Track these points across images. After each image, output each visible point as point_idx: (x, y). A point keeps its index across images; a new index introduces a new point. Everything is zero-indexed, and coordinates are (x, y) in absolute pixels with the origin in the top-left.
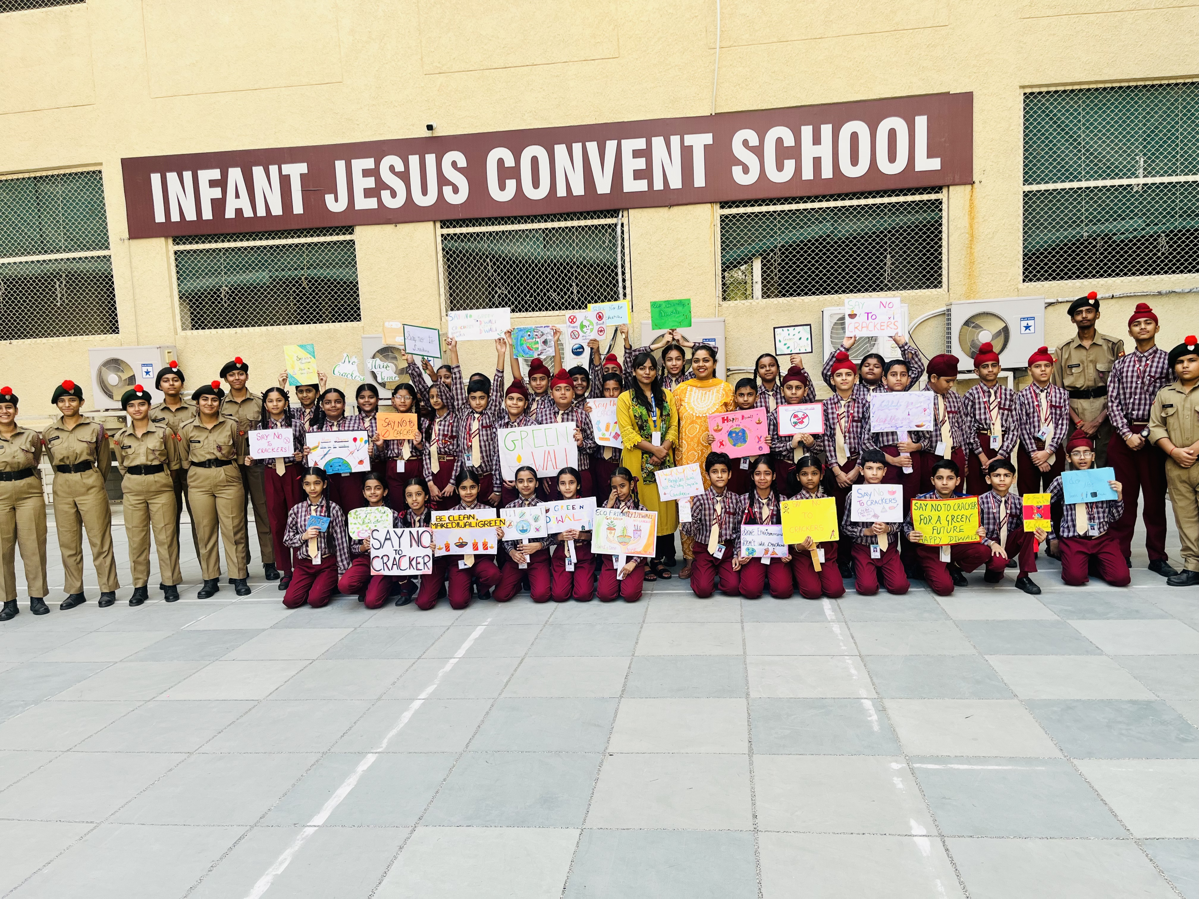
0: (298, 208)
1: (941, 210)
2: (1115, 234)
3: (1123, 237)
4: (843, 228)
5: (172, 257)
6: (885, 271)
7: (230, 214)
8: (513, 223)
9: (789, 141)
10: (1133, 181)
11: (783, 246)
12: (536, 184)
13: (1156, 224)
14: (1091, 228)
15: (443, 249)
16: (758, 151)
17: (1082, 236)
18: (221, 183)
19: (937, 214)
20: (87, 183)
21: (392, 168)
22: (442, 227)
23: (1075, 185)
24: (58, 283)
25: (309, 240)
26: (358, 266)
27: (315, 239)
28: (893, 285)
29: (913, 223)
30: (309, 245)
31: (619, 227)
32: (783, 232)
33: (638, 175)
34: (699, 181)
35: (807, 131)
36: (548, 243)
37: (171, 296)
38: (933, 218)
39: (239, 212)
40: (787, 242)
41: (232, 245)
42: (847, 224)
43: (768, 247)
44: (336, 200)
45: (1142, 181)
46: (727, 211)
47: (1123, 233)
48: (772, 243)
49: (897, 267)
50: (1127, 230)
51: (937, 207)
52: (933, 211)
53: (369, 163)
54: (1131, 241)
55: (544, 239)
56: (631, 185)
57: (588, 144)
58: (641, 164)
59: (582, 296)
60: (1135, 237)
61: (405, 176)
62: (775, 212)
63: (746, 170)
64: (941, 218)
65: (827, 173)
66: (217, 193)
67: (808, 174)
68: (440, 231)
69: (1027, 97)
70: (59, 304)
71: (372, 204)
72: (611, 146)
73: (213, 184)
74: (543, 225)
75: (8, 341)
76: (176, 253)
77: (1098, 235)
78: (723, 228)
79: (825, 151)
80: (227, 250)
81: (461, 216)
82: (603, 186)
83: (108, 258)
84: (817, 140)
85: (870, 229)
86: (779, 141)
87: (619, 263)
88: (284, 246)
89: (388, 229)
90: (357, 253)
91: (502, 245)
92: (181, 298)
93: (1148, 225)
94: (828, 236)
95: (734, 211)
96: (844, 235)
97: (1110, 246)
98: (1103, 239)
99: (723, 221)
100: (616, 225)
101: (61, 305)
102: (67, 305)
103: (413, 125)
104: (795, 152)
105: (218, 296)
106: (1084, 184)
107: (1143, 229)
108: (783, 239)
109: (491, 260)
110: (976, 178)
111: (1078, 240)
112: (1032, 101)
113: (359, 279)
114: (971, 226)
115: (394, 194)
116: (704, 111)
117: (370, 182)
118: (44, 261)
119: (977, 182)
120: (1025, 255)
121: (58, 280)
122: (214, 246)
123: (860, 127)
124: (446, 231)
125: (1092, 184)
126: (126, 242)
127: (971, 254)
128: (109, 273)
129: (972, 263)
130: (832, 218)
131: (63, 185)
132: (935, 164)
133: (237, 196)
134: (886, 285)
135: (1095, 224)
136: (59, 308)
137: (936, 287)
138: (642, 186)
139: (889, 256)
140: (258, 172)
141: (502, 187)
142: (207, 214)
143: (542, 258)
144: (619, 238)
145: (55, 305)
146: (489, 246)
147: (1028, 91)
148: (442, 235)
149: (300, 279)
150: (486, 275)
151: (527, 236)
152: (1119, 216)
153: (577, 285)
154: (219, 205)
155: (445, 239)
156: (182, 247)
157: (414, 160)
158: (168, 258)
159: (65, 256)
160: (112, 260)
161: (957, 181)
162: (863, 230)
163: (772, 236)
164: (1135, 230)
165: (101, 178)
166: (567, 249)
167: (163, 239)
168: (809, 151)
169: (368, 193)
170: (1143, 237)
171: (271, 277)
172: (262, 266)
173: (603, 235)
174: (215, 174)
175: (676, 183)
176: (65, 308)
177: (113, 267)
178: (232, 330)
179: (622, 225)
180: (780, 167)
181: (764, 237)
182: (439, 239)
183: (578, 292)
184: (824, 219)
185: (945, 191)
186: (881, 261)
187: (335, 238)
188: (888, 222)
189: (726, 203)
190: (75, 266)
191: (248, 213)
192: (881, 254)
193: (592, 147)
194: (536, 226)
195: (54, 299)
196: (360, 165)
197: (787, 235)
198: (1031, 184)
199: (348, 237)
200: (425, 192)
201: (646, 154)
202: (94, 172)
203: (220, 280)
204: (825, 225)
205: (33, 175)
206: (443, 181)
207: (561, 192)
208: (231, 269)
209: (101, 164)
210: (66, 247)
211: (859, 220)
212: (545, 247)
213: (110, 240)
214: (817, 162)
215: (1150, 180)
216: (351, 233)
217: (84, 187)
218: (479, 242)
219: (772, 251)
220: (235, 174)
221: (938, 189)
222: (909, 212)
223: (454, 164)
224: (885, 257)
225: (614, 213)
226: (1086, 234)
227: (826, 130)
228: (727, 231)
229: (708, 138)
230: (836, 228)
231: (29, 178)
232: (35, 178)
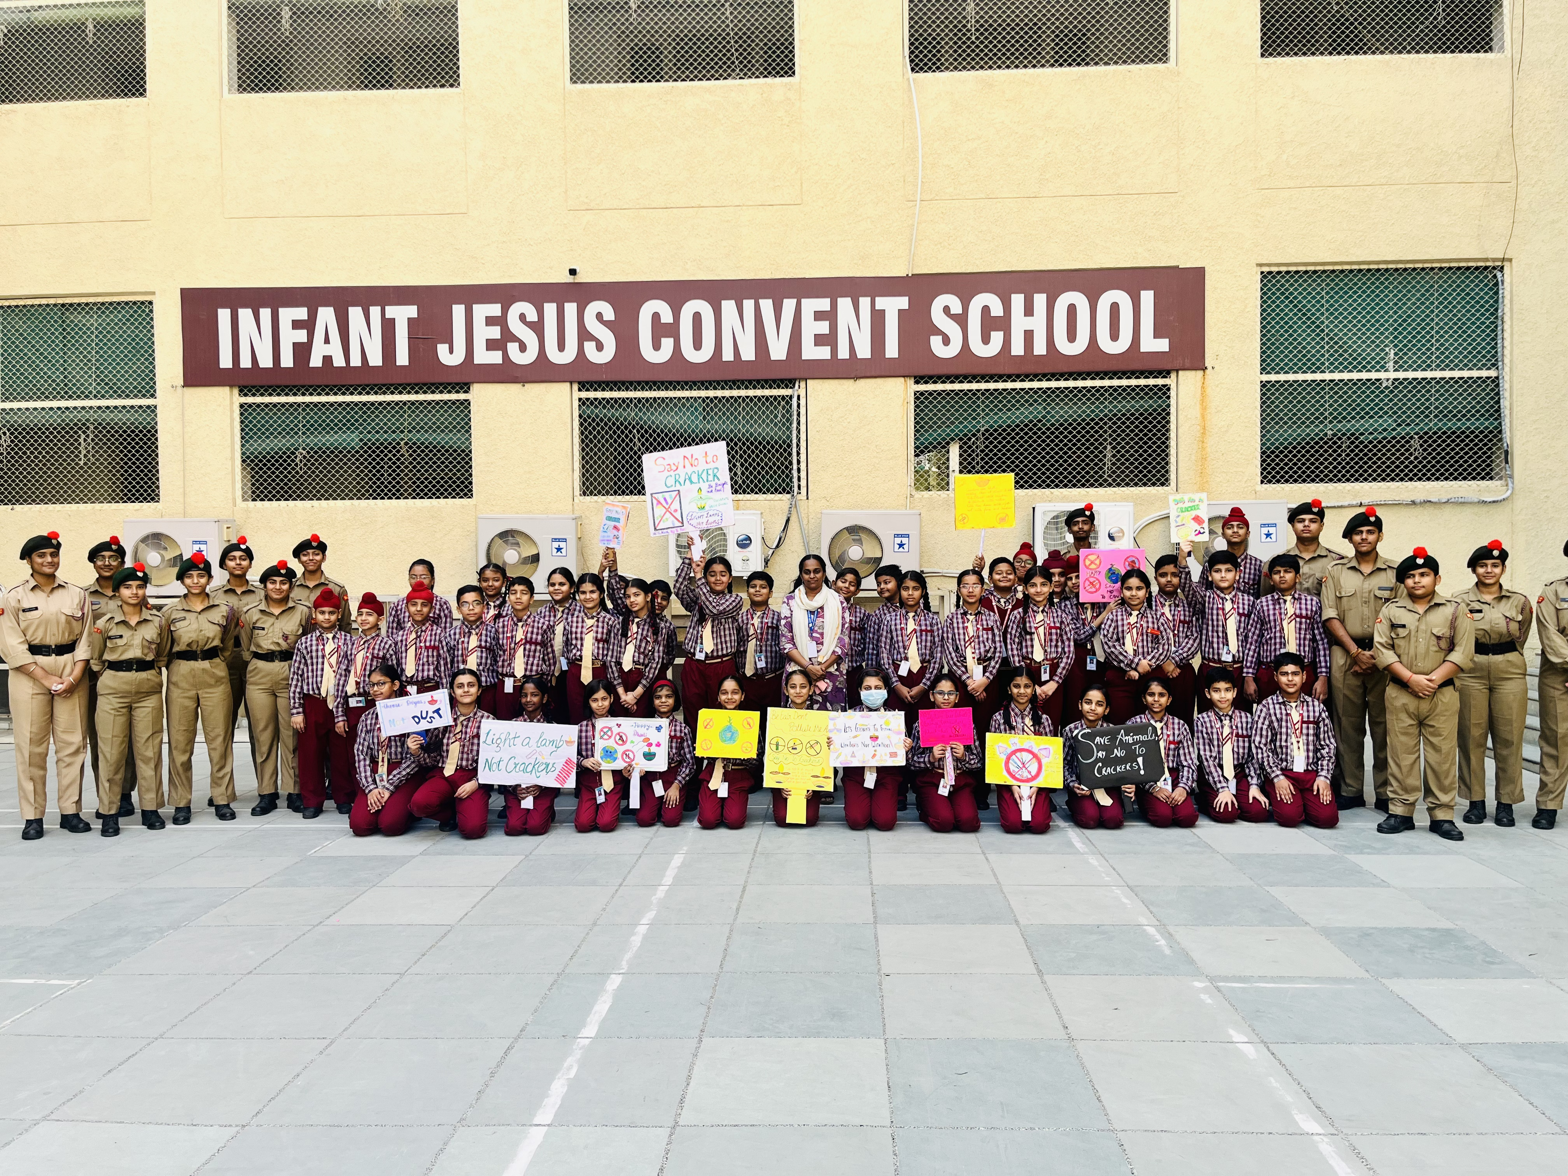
0: (402, 358)
1: (1169, 397)
2: (1362, 434)
3: (1371, 437)
4: (1057, 412)
5: (237, 411)
6: (1104, 464)
7: (316, 361)
8: (667, 389)
9: (997, 310)
10: (1382, 375)
11: (987, 430)
12: (698, 345)
13: (1408, 425)
14: (1335, 426)
15: (580, 416)
16: (962, 320)
17: (1326, 435)
18: (309, 325)
19: (1164, 402)
20: (132, 316)
21: (522, 317)
22: (580, 390)
23: (1318, 376)
24: (83, 436)
25: (413, 397)
26: (472, 431)
27: (421, 397)
28: (1114, 480)
29: (1137, 410)
30: (413, 403)
31: (795, 400)
32: (987, 415)
33: (820, 340)
34: (892, 350)
35: (1018, 301)
36: (708, 414)
37: (233, 459)
38: (1160, 406)
39: (327, 359)
40: (991, 426)
41: (315, 399)
42: (1062, 408)
43: (970, 431)
44: (451, 352)
45: (1392, 375)
46: (922, 387)
47: (1371, 433)
48: (974, 426)
49: (1118, 460)
50: (1376, 430)
51: (1164, 393)
52: (1160, 398)
53: (495, 310)
54: (1380, 442)
55: (704, 409)
56: (811, 352)
57: (762, 302)
58: (823, 327)
59: (747, 478)
60: (1385, 438)
61: (538, 328)
62: (978, 391)
63: (946, 341)
64: (1169, 406)
65: (1040, 348)
66: (301, 336)
67: (1018, 349)
68: (577, 395)
69: (1265, 277)
70: (82, 463)
71: (496, 357)
72: (789, 305)
73: (297, 325)
74: (703, 393)
75: (10, 507)
76: (241, 406)
77: (1344, 434)
78: (917, 406)
79: (1038, 323)
80: (308, 406)
81: (604, 378)
82: (778, 350)
83: (153, 409)
84: (1029, 311)
85: (1088, 416)
86: (986, 310)
87: (795, 441)
88: (380, 404)
89: (514, 389)
90: (472, 416)
91: (652, 414)
92: (244, 461)
93: (1399, 425)
94: (1040, 421)
95: (931, 387)
96: (1057, 421)
97: (1357, 447)
98: (1349, 438)
99: (917, 398)
100: (791, 397)
101: (85, 464)
102: (94, 464)
103: (551, 268)
104: (1004, 324)
105: (293, 461)
106: (1327, 376)
107: (1394, 429)
108: (988, 422)
109: (638, 432)
110: (1208, 364)
111: (1321, 439)
112: (1269, 281)
113: (473, 447)
114: (1203, 416)
115: (523, 348)
116: (899, 270)
117: (495, 332)
118: (67, 408)
119: (1209, 368)
120: (1263, 453)
121: (84, 432)
122: (291, 399)
123: (1080, 300)
124: (584, 395)
125: (1337, 376)
126: (180, 389)
127: (1203, 448)
128: (153, 427)
129: (1204, 459)
130: (1045, 400)
131: (99, 316)
132: (1163, 345)
133: (327, 341)
134: (1105, 481)
135: (1340, 422)
136: (81, 468)
137: (1163, 484)
138: (824, 353)
139: (1109, 447)
140: (355, 314)
141: (657, 346)
142: (287, 361)
143: (701, 431)
144: (795, 413)
145: (77, 464)
146: (636, 415)
147: (1266, 269)
148: (580, 399)
149: (398, 444)
150: (631, 449)
151: (684, 405)
152: (1367, 413)
153: (742, 465)
154: (302, 351)
155: (584, 404)
156: (250, 400)
157: (550, 309)
158: (232, 411)
159: (95, 403)
160: (158, 411)
161: (1187, 365)
162: (1079, 416)
163: (974, 419)
164: (1385, 430)
165: (151, 311)
166: (732, 422)
167: (227, 389)
168: (1019, 323)
169: (491, 345)
170: (1394, 438)
171: (361, 440)
172: (349, 426)
173: (776, 408)
174: (301, 313)
175: (864, 351)
176: (90, 468)
177: (158, 419)
178: (307, 503)
179: (799, 397)
180: (986, 340)
181: (966, 419)
182: (576, 403)
183: (743, 473)
184: (1035, 401)
185: (1173, 375)
186: (1101, 452)
187: (446, 397)
188: (1109, 407)
189: (922, 377)
190: (108, 416)
191: (339, 361)
192: (1101, 444)
193: (767, 305)
194: (695, 393)
195: (77, 456)
196: (481, 311)
197: (992, 418)
198: (1269, 373)
199: (462, 396)
200: (561, 347)
201: (830, 316)
202: (143, 303)
203: (296, 441)
204: (1036, 409)
205: (60, 301)
206: (584, 335)
207: (728, 355)
208: (311, 428)
209: (153, 293)
210: (98, 392)
211: (1075, 404)
212: (704, 418)
213: (157, 387)
214: (1029, 336)
215: (1401, 375)
216: (466, 392)
217: (128, 320)
218: (624, 410)
219: (974, 435)
220: (326, 315)
221: (1165, 373)
222: (1133, 398)
223: (599, 316)
224: (1105, 448)
225: (789, 383)
226: (1330, 433)
227: (1040, 300)
228: (922, 411)
229: (903, 302)
230: (1048, 413)
231: (55, 305)
232: (63, 305)
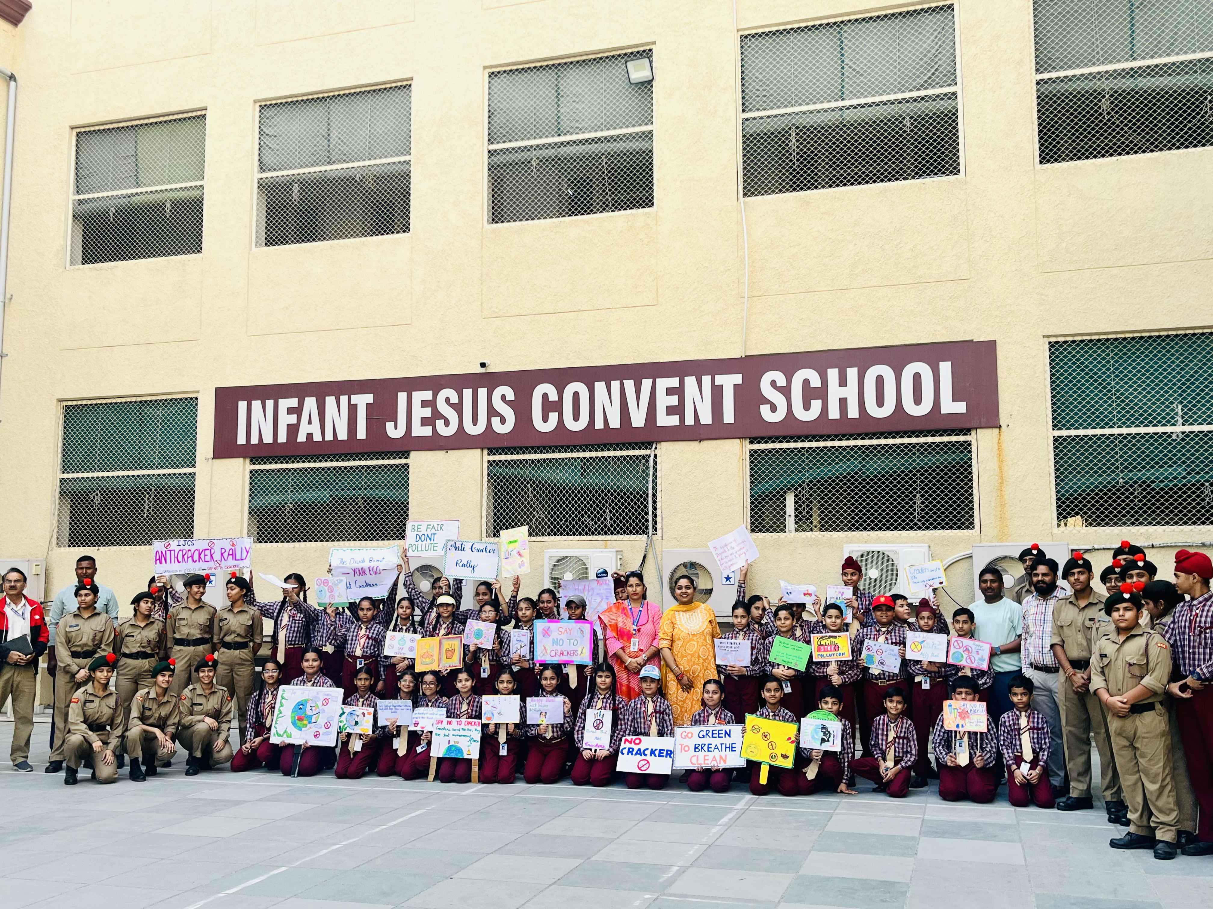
0: (361, 434)
1: (970, 452)
2: (1153, 482)
3: (1162, 485)
4: (872, 466)
5: (248, 475)
6: (914, 510)
7: (302, 438)
8: (554, 452)
9: (816, 382)
10: (1168, 429)
11: (811, 482)
12: (576, 417)
13: (1198, 473)
14: (1127, 475)
15: (489, 475)
16: (786, 391)
17: (1117, 483)
18: (297, 411)
19: (966, 455)
20: (184, 408)
21: (447, 400)
22: (489, 454)
23: (1107, 431)
24: (147, 496)
25: (369, 463)
26: (410, 488)
27: (374, 462)
28: (923, 524)
29: (942, 463)
30: (368, 467)
31: (652, 458)
32: (811, 468)
33: (671, 410)
34: (729, 417)
35: (833, 374)
36: (585, 471)
37: (242, 511)
38: (962, 459)
39: (310, 436)
40: (815, 478)
41: (301, 465)
42: (875, 462)
43: (796, 482)
44: (396, 428)
45: (1179, 428)
46: (756, 447)
47: (1162, 481)
48: (800, 478)
49: (927, 506)
50: (1166, 478)
51: (966, 448)
52: (962, 452)
53: (428, 395)
54: (1171, 489)
55: (582, 468)
56: (663, 420)
57: (626, 382)
58: (674, 400)
59: (615, 522)
60: (1175, 485)
61: (458, 408)
62: (803, 448)
63: (774, 409)
64: (970, 459)
65: (853, 412)
66: (293, 419)
67: (834, 413)
68: (487, 458)
69: (1052, 346)
70: (145, 516)
71: (427, 431)
72: (647, 384)
73: (290, 411)
74: (581, 455)
75: (97, 548)
76: (251, 472)
77: (1135, 482)
78: (752, 462)
79: (851, 392)
80: (295, 471)
81: (506, 444)
82: (638, 420)
83: (192, 475)
84: (843, 382)
85: (899, 468)
86: (806, 382)
87: (650, 492)
88: (346, 468)
89: (440, 455)
90: (410, 476)
91: (542, 472)
92: (250, 513)
93: (1189, 474)
94: (856, 473)
95: (763, 446)
96: (872, 473)
97: (1149, 493)
98: (1140, 486)
99: (751, 455)
100: (649, 456)
101: (147, 516)
102: (153, 516)
103: (469, 362)
104: (822, 393)
105: (283, 512)
106: (1116, 431)
107: (1184, 478)
108: (811, 475)
109: (531, 486)
110: (1003, 422)
111: (1114, 486)
112: (1057, 350)
113: (410, 500)
114: (1000, 468)
115: (447, 423)
116: (735, 353)
117: (427, 412)
118: (138, 476)
119: (1004, 426)
120: (1058, 499)
121: (148, 493)
122: (284, 466)
123: (887, 372)
124: (492, 458)
125: (1125, 431)
126: (210, 461)
127: (1002, 496)
128: (192, 489)
129: (1003, 505)
130: (860, 456)
131: (163, 409)
132: (961, 407)
133: (310, 422)
134: (916, 524)
135: (1131, 471)
136: (145, 519)
137: (967, 528)
138: (674, 421)
139: (918, 495)
140: (330, 401)
141: (545, 419)
142: (282, 438)
143: (579, 485)
144: (651, 469)
145: (142, 516)
146: (530, 473)
147: (1053, 340)
148: (489, 461)
149: (357, 498)
150: (526, 500)
151: (566, 464)
152: (1157, 463)
153: (610, 511)
154: (293, 430)
155: (491, 465)
156: (257, 467)
157: (468, 393)
158: (244, 476)
159: (156, 472)
160: (196, 477)
161: (983, 425)
162: (891, 469)
163: (800, 472)
164: (1175, 478)
165: (196, 404)
166: (603, 477)
167: (242, 459)
168: (835, 393)
169: (425, 422)
170: (1184, 485)
171: (331, 496)
172: (326, 485)
173: (637, 465)
174: (293, 402)
175: (706, 418)
176: (150, 519)
177: (196, 483)
178: (291, 545)
179: (656, 456)
180: (807, 407)
181: (793, 472)
182: (486, 465)
183: (611, 519)
184: (852, 456)
185: (973, 433)
186: (911, 500)
187: (392, 462)
188: (918, 462)
189: (755, 439)
190: (163, 481)
191: (317, 437)
192: (911, 493)
193: (629, 384)
194: (575, 455)
195: (142, 511)
196: (419, 396)
197: (815, 471)
198: (1060, 429)
199: (403, 461)
200: (475, 422)
201: (679, 391)
202: (191, 399)
203: (286, 497)
204: (853, 463)
205: (139, 399)
206: (492, 412)
207: (599, 424)
208: (297, 488)
209: (198, 392)
210: (159, 464)
211: (887, 458)
212: (582, 474)
213: (197, 459)
214: (843, 402)
215: (1187, 429)
216: (406, 458)
217: (181, 411)
218: (521, 469)
219: (800, 485)
220: (310, 403)
221: (967, 431)
222: (938, 453)
223: (503, 397)
224: (915, 496)
225: (648, 445)
226: (1121, 481)
227: (852, 373)
228: (756, 466)
229: (737, 379)
230: (864, 466)
231: (136, 402)
232: (141, 402)
